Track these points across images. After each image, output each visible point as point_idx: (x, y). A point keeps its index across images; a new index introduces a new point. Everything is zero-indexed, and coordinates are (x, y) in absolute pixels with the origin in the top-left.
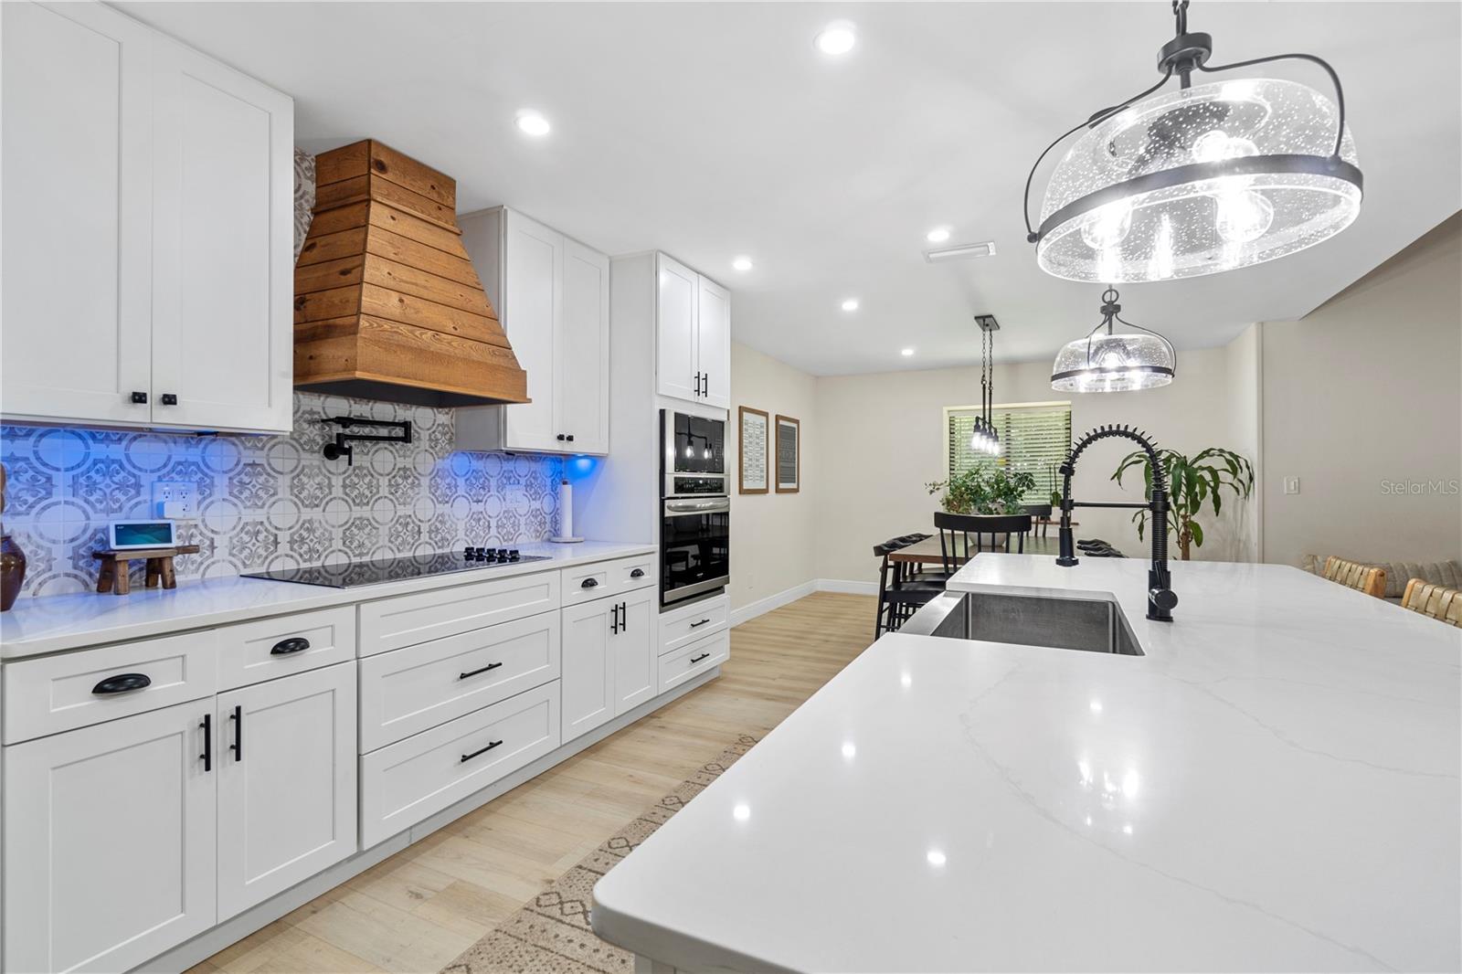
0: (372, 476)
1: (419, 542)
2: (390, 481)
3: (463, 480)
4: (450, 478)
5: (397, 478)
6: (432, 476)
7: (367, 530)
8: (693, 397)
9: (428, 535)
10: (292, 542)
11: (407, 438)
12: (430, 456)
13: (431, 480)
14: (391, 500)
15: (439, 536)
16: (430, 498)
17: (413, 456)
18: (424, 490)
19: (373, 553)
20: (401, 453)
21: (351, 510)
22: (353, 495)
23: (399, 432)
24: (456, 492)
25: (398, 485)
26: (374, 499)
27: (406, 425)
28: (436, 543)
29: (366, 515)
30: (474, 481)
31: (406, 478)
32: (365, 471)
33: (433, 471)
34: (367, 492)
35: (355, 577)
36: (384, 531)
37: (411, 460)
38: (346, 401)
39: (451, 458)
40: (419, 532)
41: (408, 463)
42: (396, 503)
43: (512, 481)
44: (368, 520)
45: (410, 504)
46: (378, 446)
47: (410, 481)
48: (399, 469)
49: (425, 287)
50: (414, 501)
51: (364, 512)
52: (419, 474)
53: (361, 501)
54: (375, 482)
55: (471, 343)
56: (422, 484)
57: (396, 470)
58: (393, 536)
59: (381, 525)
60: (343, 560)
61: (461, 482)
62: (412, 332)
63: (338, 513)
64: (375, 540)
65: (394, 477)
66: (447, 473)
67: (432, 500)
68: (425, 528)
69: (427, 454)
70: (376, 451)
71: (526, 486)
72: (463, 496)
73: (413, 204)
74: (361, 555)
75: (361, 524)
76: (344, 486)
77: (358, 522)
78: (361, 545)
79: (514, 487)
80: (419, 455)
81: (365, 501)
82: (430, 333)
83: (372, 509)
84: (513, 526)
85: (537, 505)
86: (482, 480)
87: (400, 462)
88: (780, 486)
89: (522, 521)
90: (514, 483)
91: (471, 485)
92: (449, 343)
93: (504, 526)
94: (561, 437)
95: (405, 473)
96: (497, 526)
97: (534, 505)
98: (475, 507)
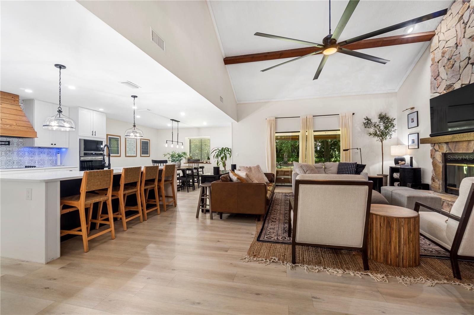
2: (5, 153)
3: (27, 153)
6: (17, 152)
8: (91, 136)
9: (16, 163)
11: (9, 144)
15: (20, 164)
18: (15, 155)
23: (7, 143)
24: (25, 155)
25: (7, 153)
27: (9, 142)
39: (23, 148)
40: (14, 163)
43: (42, 153)
45: (11, 157)
47: (11, 153)
49: (9, 117)
52: (14, 151)
54: (1, 153)
55: (20, 127)
58: (6, 163)
59: (2, 161)
62: (4, 126)
66: (22, 151)
67: (18, 156)
69: (16, 147)
70: (1, 147)
71: (47, 154)
72: (27, 156)
73: (7, 101)
79: (43, 154)
82: (9, 126)
84: (43, 162)
85: (51, 158)
86: (33, 153)
87: (8, 149)
88: (142, 155)
89: (46, 161)
90: (43, 153)
91: (30, 154)
92: (14, 127)
93: (40, 162)
94: (52, 144)
95: (9, 151)
96: (38, 162)
97: (50, 158)
98: (31, 158)
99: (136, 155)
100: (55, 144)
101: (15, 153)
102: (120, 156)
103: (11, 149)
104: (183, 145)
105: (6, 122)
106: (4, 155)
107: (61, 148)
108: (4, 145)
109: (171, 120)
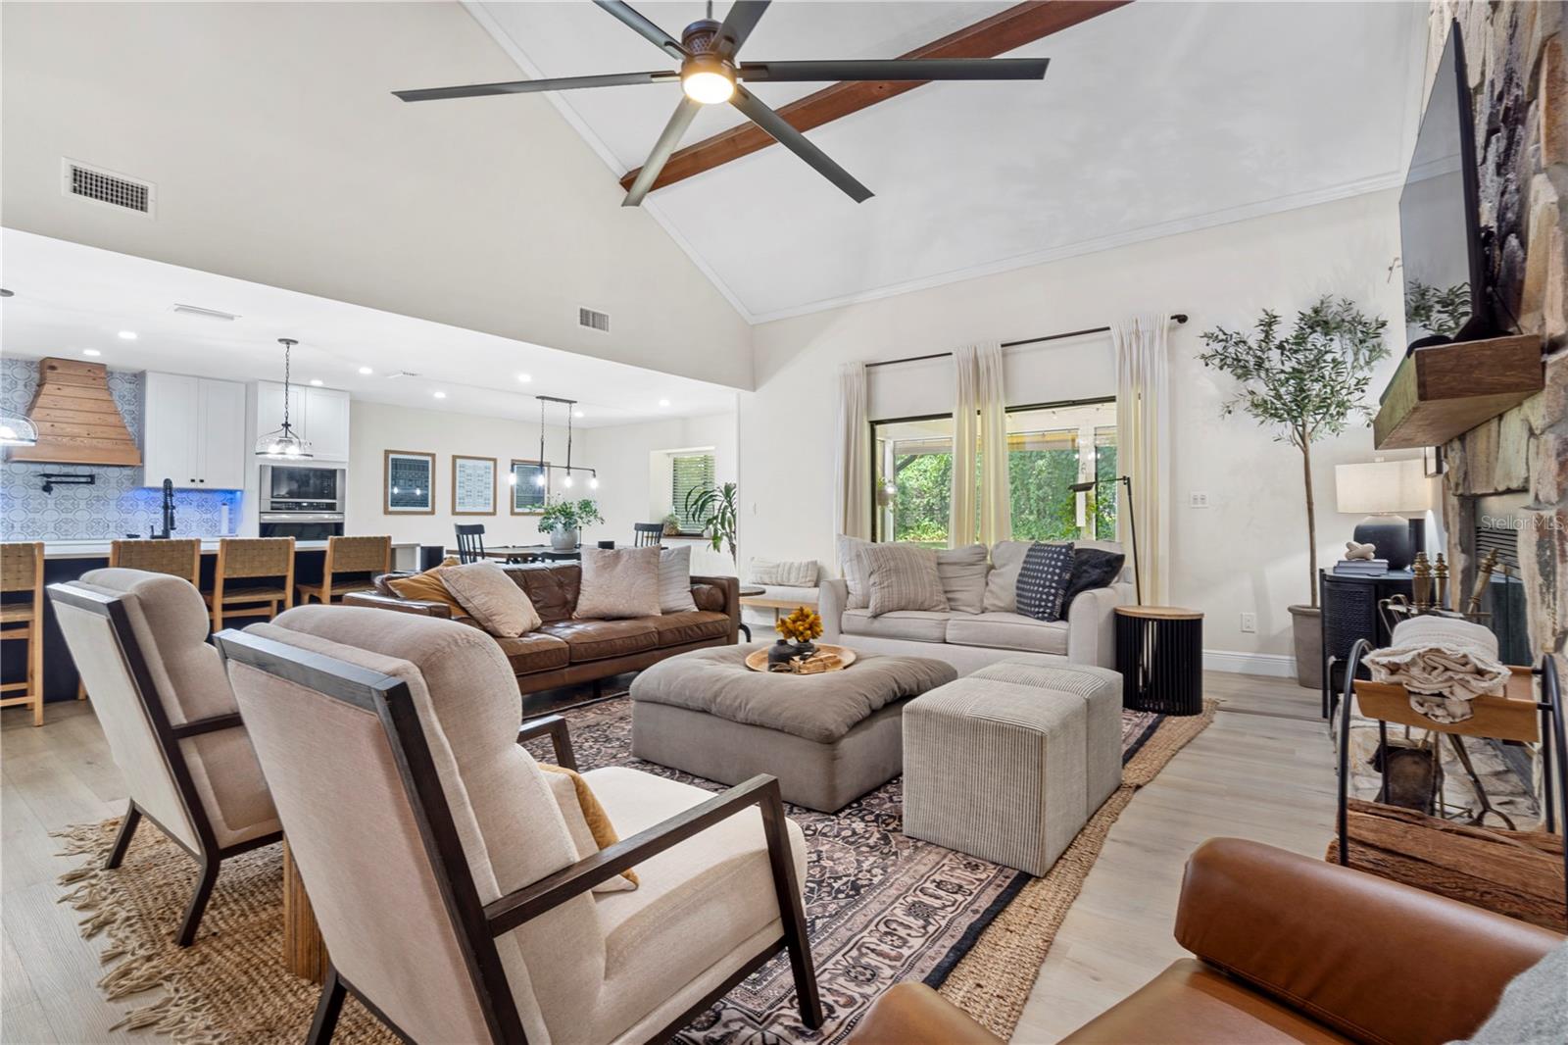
2: (87, 502)
10: (22, 528)
11: (92, 482)
12: (117, 490)
14: (90, 511)
17: (99, 490)
20: (91, 489)
22: (63, 508)
23: (88, 480)
25: (93, 504)
26: (77, 510)
27: (92, 477)
32: (70, 498)
34: (72, 507)
37: (103, 492)
42: (93, 512)
45: (101, 513)
46: (72, 486)
47: (101, 502)
48: (94, 496)
50: (104, 512)
52: (107, 499)
53: (67, 510)
54: (76, 502)
55: (99, 440)
57: (89, 497)
62: (55, 439)
63: (51, 516)
65: (91, 500)
69: (108, 489)
70: (78, 488)
71: (198, 506)
73: (75, 381)
76: (56, 504)
80: (105, 490)
81: (71, 511)
85: (209, 516)
87: (95, 493)
88: (517, 510)
89: (194, 524)
92: (82, 441)
94: (193, 481)
95: (98, 499)
97: (205, 516)
99: (491, 510)
100: (202, 481)
101: (113, 503)
102: (432, 513)
103: (101, 493)
104: (594, 476)
105: (62, 429)
106: (85, 507)
107: (236, 491)
108: (85, 485)
109: (537, 398)
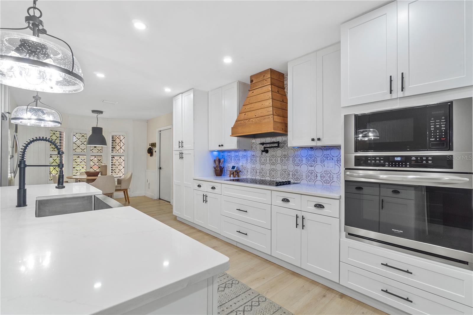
0: (276, 157)
1: (289, 178)
2: (281, 158)
3: (305, 158)
4: (300, 158)
5: (283, 158)
6: (293, 157)
7: (275, 172)
8: (387, 96)
9: (292, 176)
12: (293, 151)
13: (293, 158)
14: (281, 164)
15: (296, 177)
16: (292, 164)
17: (287, 151)
18: (291, 161)
19: (276, 178)
20: (284, 150)
21: (271, 166)
22: (271, 162)
24: (302, 162)
25: (283, 160)
26: (276, 163)
28: (295, 179)
29: (275, 168)
30: (310, 159)
31: (285, 158)
32: (274, 156)
33: (294, 155)
34: (275, 162)
35: (272, 184)
36: (279, 173)
37: (287, 152)
38: (270, 138)
39: (300, 151)
40: (289, 175)
41: (286, 153)
42: (282, 165)
44: (275, 169)
45: (286, 165)
46: (277, 149)
47: (286, 159)
48: (283, 155)
50: (287, 165)
51: (274, 167)
52: (289, 156)
53: (273, 164)
54: (277, 159)
56: (290, 159)
57: (282, 155)
58: (282, 175)
59: (278, 171)
60: (269, 179)
61: (304, 159)
63: (268, 167)
64: (276, 175)
65: (282, 158)
66: (299, 156)
67: (293, 165)
68: (291, 173)
69: (292, 150)
70: (277, 150)
72: (305, 164)
73: (259, 85)
74: (273, 178)
75: (273, 170)
76: (269, 160)
77: (272, 169)
78: (273, 176)
80: (289, 151)
81: (274, 164)
83: (276, 166)
84: (330, 177)
86: (313, 159)
87: (284, 153)
90: (330, 159)
91: (309, 160)
93: (324, 177)
94: (313, 140)
95: (285, 156)
96: (321, 177)
98: (310, 168)
100: (319, 139)
